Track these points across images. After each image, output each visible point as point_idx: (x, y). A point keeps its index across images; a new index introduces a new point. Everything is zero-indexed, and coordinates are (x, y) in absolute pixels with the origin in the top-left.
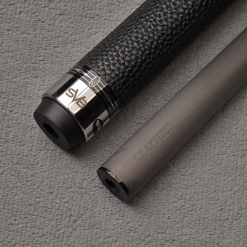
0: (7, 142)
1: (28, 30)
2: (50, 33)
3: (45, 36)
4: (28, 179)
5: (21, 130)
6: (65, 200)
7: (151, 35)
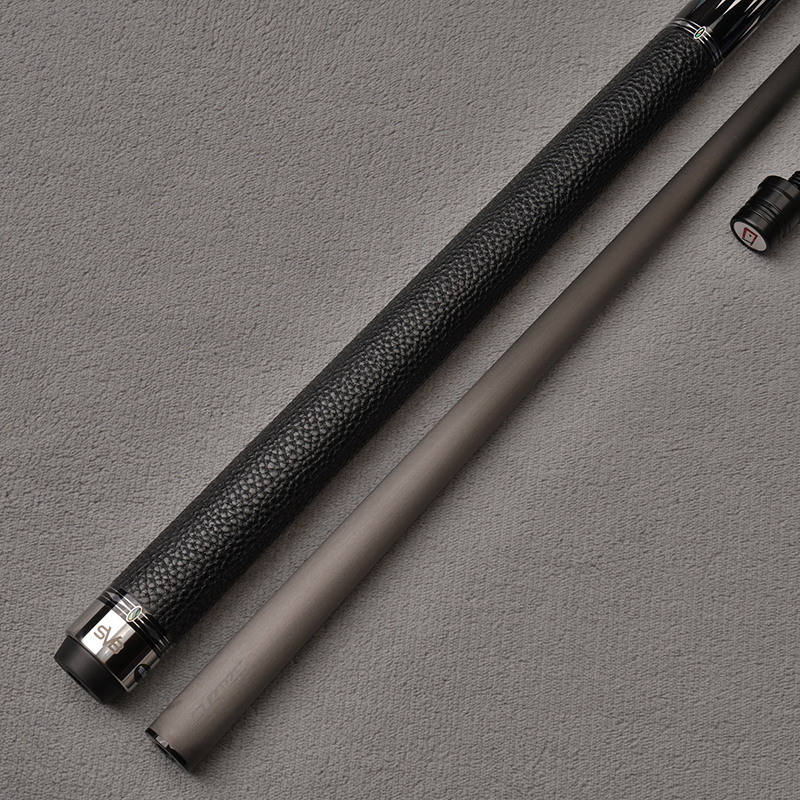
0: (21, 693)
1: (49, 528)
2: (81, 530)
3: (73, 534)
4: (50, 746)
5: (40, 675)
6: (103, 774)
7: (214, 540)
